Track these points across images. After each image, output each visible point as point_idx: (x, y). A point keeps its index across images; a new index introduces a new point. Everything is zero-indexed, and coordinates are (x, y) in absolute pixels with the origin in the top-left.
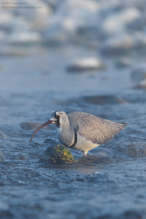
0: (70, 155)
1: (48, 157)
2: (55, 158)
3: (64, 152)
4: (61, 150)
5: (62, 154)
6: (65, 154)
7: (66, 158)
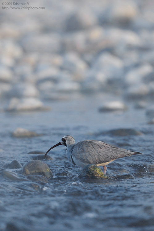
0: (101, 172)
1: (85, 174)
2: (90, 175)
3: (96, 170)
4: (95, 169)
5: (95, 172)
6: (98, 172)
7: (98, 174)
